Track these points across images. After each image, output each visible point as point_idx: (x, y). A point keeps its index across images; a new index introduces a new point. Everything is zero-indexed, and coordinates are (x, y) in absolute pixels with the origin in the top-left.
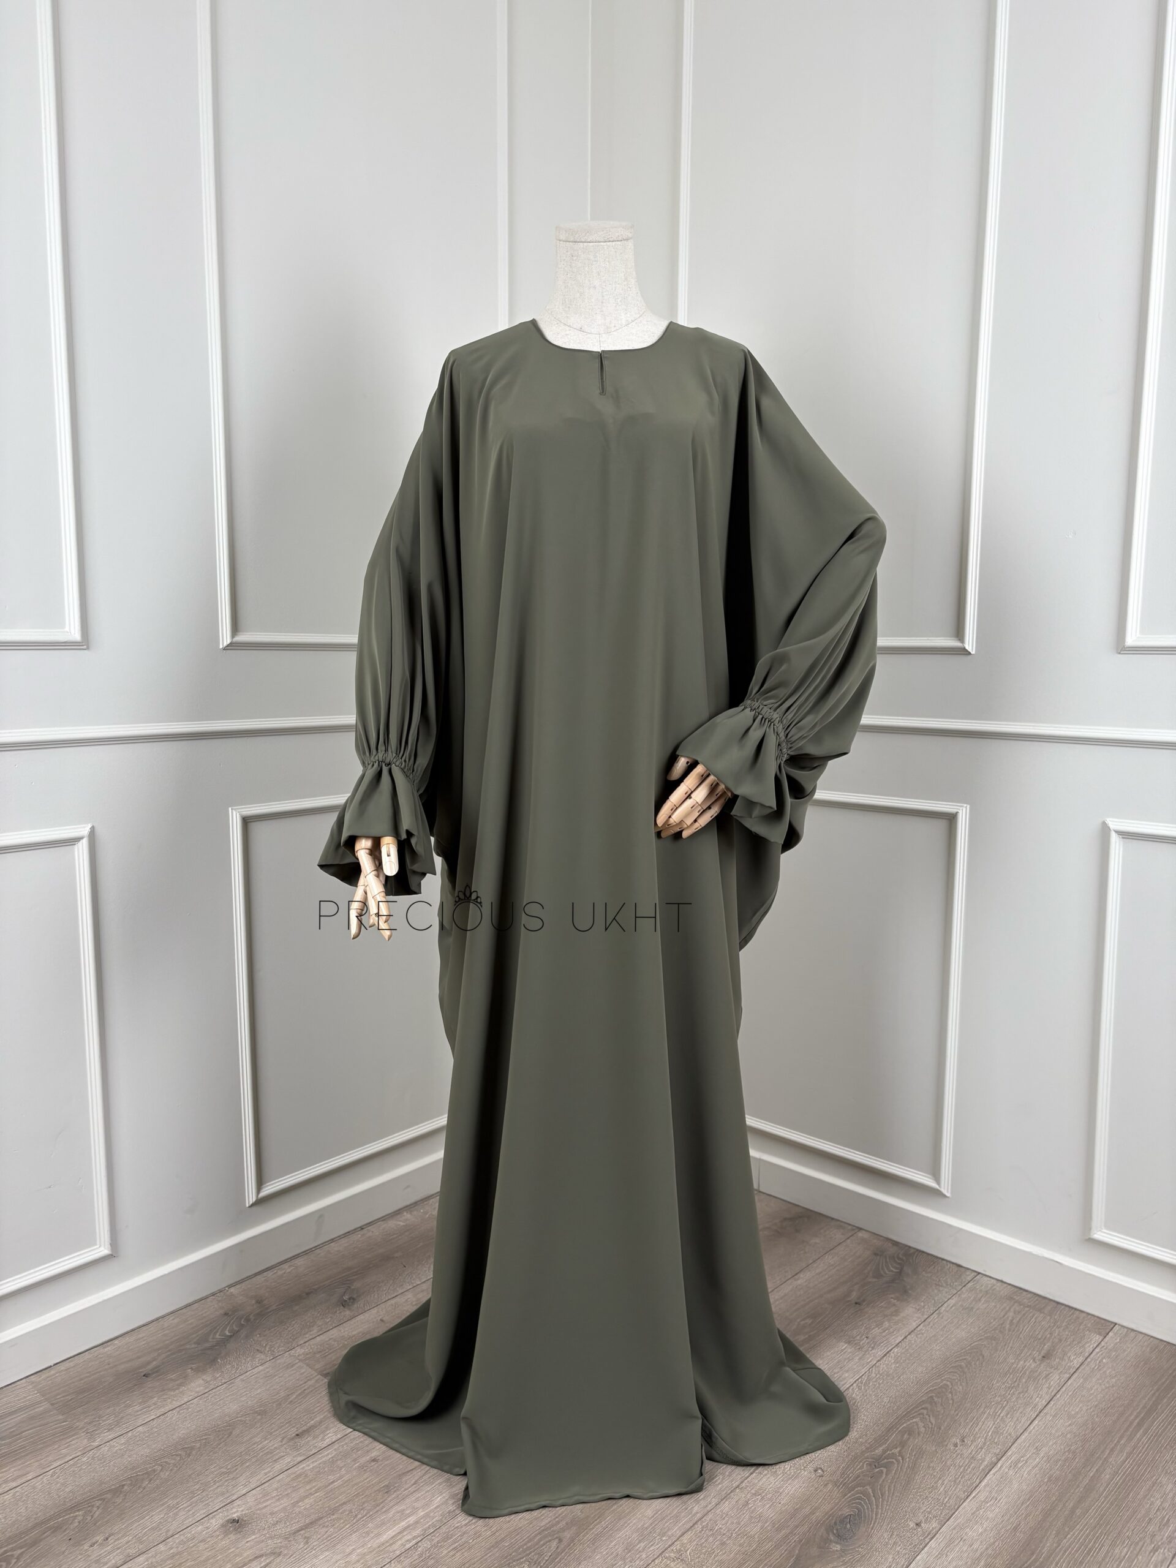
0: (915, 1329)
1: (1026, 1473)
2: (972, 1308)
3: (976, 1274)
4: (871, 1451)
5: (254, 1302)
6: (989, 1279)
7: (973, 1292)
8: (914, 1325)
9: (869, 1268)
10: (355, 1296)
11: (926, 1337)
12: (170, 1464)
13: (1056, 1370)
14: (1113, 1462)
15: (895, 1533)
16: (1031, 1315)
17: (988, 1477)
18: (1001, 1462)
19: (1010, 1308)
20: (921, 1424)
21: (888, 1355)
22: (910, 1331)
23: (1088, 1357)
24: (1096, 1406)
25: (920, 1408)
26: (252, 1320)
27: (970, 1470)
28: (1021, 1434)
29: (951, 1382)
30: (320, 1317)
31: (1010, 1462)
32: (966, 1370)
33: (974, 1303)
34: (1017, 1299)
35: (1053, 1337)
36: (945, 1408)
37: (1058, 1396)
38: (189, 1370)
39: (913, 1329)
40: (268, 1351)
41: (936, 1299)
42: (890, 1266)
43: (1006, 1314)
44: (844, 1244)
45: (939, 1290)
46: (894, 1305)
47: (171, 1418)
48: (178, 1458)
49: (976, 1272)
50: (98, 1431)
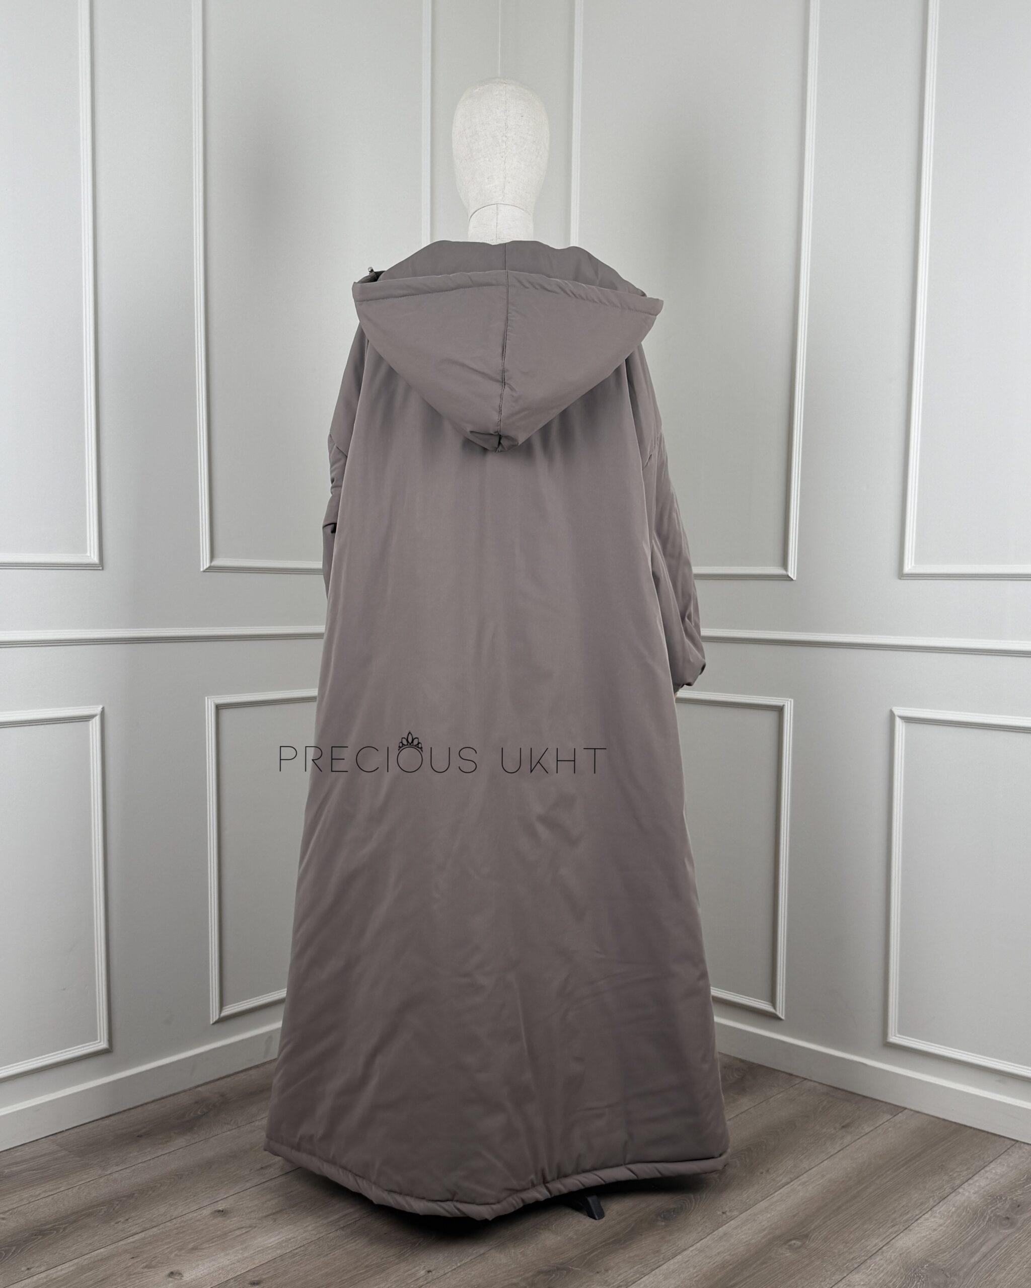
0: (746, 1111)
1: (811, 1187)
2: (795, 1099)
3: (803, 1080)
5: (218, 1096)
6: (813, 1082)
7: (799, 1089)
11: (752, 1116)
12: (166, 1183)
13: (850, 1134)
14: (877, 1183)
15: (706, 1217)
16: (841, 1103)
17: (781, 1190)
19: (824, 1100)
20: (737, 1162)
23: (878, 1126)
24: (875, 1154)
26: (218, 1106)
27: (769, 1185)
28: (814, 1167)
29: (766, 1140)
31: (801, 1181)
32: (780, 1133)
33: (797, 1097)
34: (831, 1094)
35: (854, 1115)
36: (758, 1154)
37: (847, 1148)
38: (173, 1134)
41: (767, 1093)
42: (735, 1074)
43: (820, 1103)
45: (771, 1089)
46: (731, 1098)
48: (172, 1180)
49: (803, 1078)
50: (108, 1166)
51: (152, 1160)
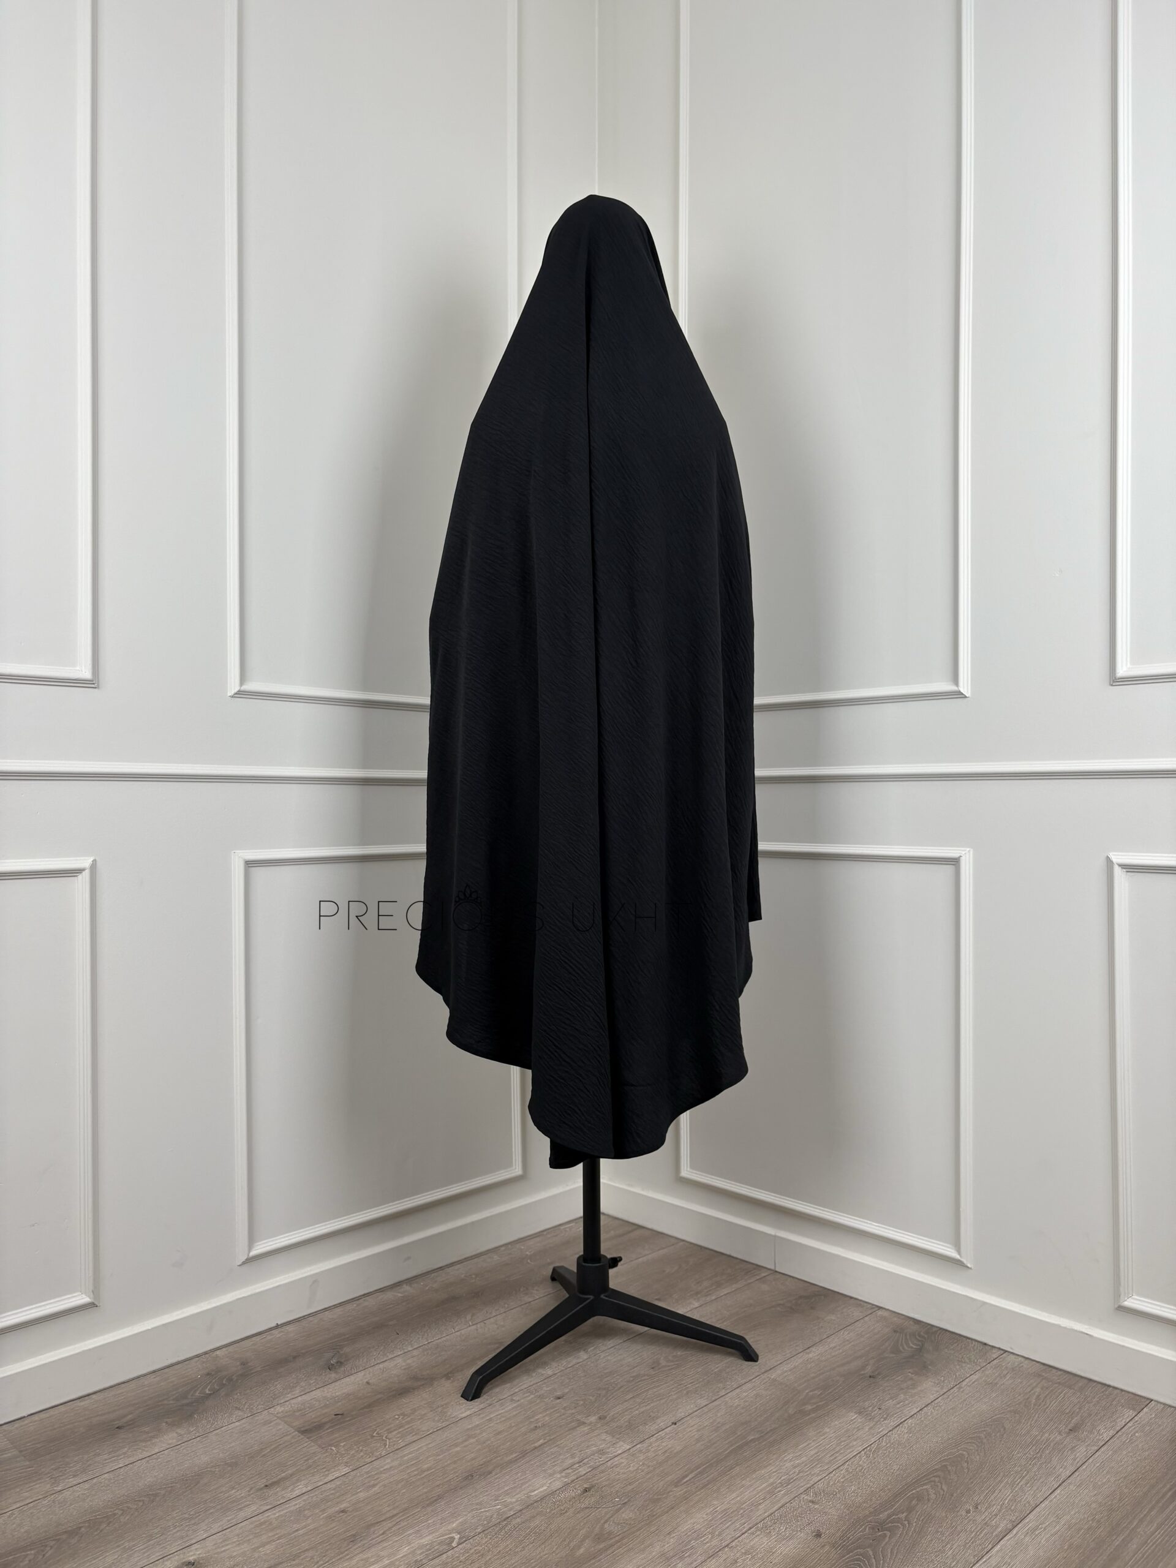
0: (932, 1402)
1: (1044, 1539)
2: (996, 1384)
3: (1002, 1352)
4: (875, 1515)
5: (238, 1363)
6: (1014, 1356)
7: (999, 1368)
8: (932, 1397)
9: (887, 1344)
10: (342, 1361)
11: (944, 1410)
12: (131, 1509)
13: (1083, 1443)
14: (1141, 1532)
16: (1060, 1391)
17: (1002, 1543)
18: (1016, 1529)
19: (1036, 1386)
20: (932, 1492)
21: (901, 1425)
22: (927, 1404)
23: (1119, 1431)
24: (1125, 1478)
25: (932, 1476)
26: (234, 1380)
27: (982, 1535)
28: (1041, 1502)
29: (967, 1452)
30: (305, 1379)
31: (1027, 1528)
32: (985, 1441)
33: (998, 1379)
34: (1046, 1375)
35: (1082, 1411)
36: (958, 1476)
37: (1084, 1467)
38: (164, 1424)
39: (930, 1401)
40: (247, 1409)
41: (957, 1374)
42: (910, 1342)
43: (1032, 1390)
44: (862, 1321)
45: (962, 1367)
46: (911, 1379)
47: (141, 1466)
48: (141, 1504)
49: (1002, 1350)
50: (64, 1477)
51: (122, 1470)
